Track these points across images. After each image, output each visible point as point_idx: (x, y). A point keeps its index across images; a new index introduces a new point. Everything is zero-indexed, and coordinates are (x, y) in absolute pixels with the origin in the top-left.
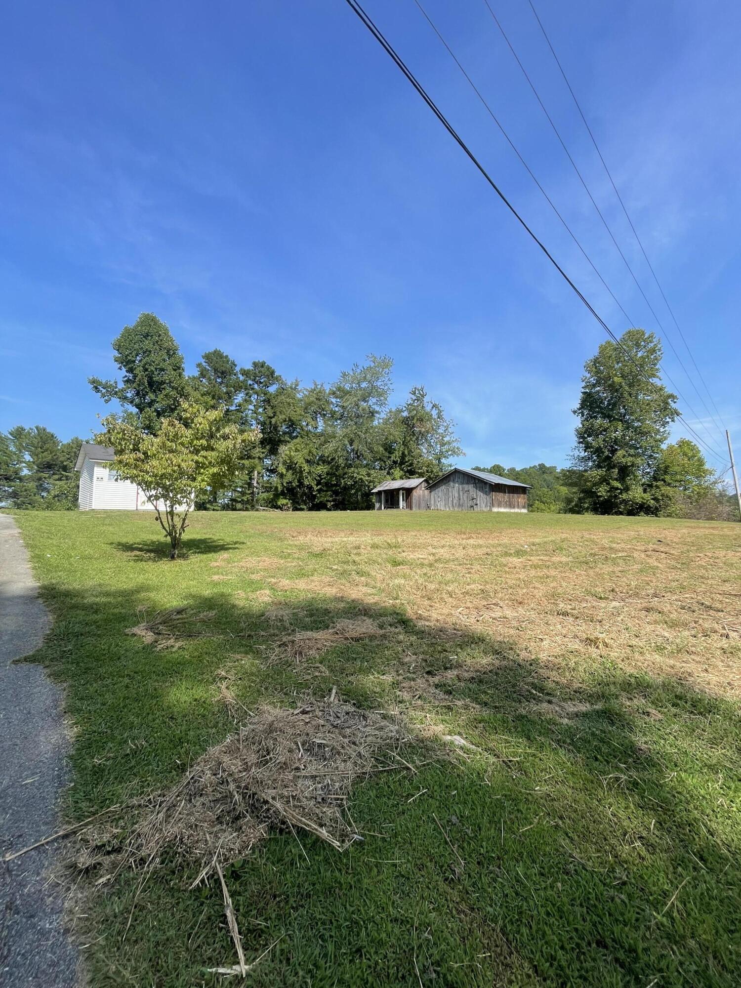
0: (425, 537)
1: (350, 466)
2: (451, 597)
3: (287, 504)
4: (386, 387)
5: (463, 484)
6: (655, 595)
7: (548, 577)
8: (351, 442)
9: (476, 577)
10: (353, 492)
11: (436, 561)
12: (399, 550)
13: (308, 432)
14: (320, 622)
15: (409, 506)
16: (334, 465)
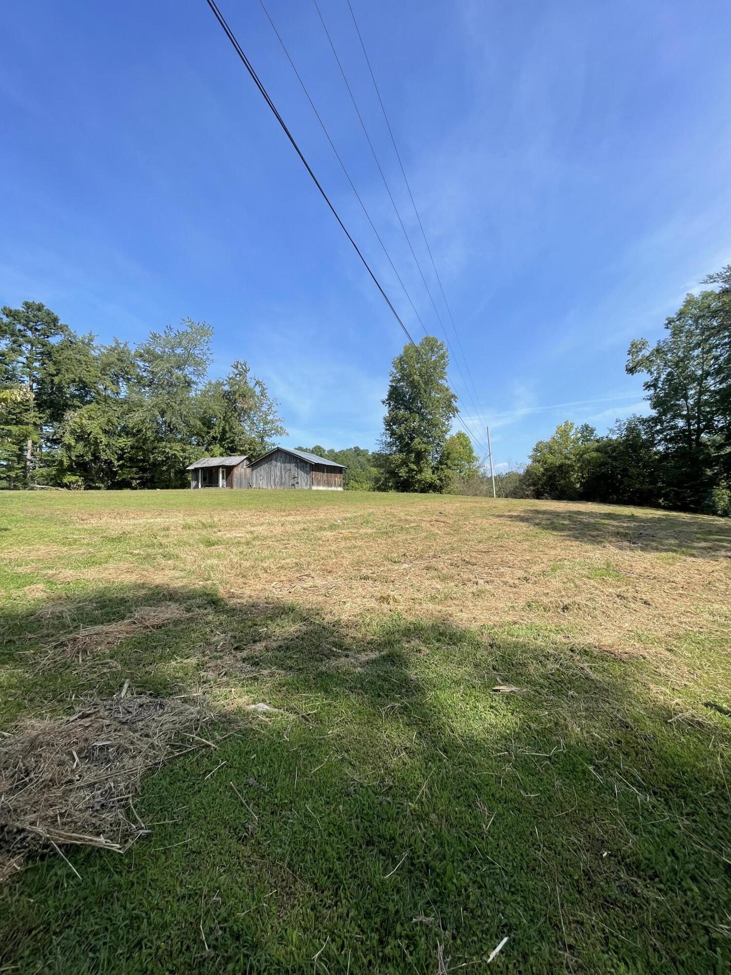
0: (244, 516)
1: (161, 440)
2: (266, 572)
3: (77, 481)
4: (205, 357)
5: (285, 463)
6: (434, 556)
7: (355, 547)
8: (163, 413)
9: (291, 551)
10: (164, 468)
11: (254, 539)
12: (215, 530)
13: (106, 398)
14: (114, 614)
15: (230, 484)
16: (141, 438)
